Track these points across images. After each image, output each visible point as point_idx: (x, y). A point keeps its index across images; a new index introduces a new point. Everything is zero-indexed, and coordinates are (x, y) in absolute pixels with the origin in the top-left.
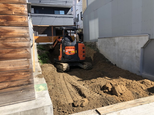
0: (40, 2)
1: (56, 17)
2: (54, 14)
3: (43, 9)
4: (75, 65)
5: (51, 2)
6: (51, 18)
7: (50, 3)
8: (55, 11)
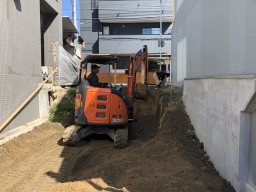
0: (118, 16)
1: (143, 40)
2: (141, 34)
3: (123, 26)
4: (102, 133)
5: (135, 14)
6: (134, 41)
7: (133, 16)
8: (143, 29)
